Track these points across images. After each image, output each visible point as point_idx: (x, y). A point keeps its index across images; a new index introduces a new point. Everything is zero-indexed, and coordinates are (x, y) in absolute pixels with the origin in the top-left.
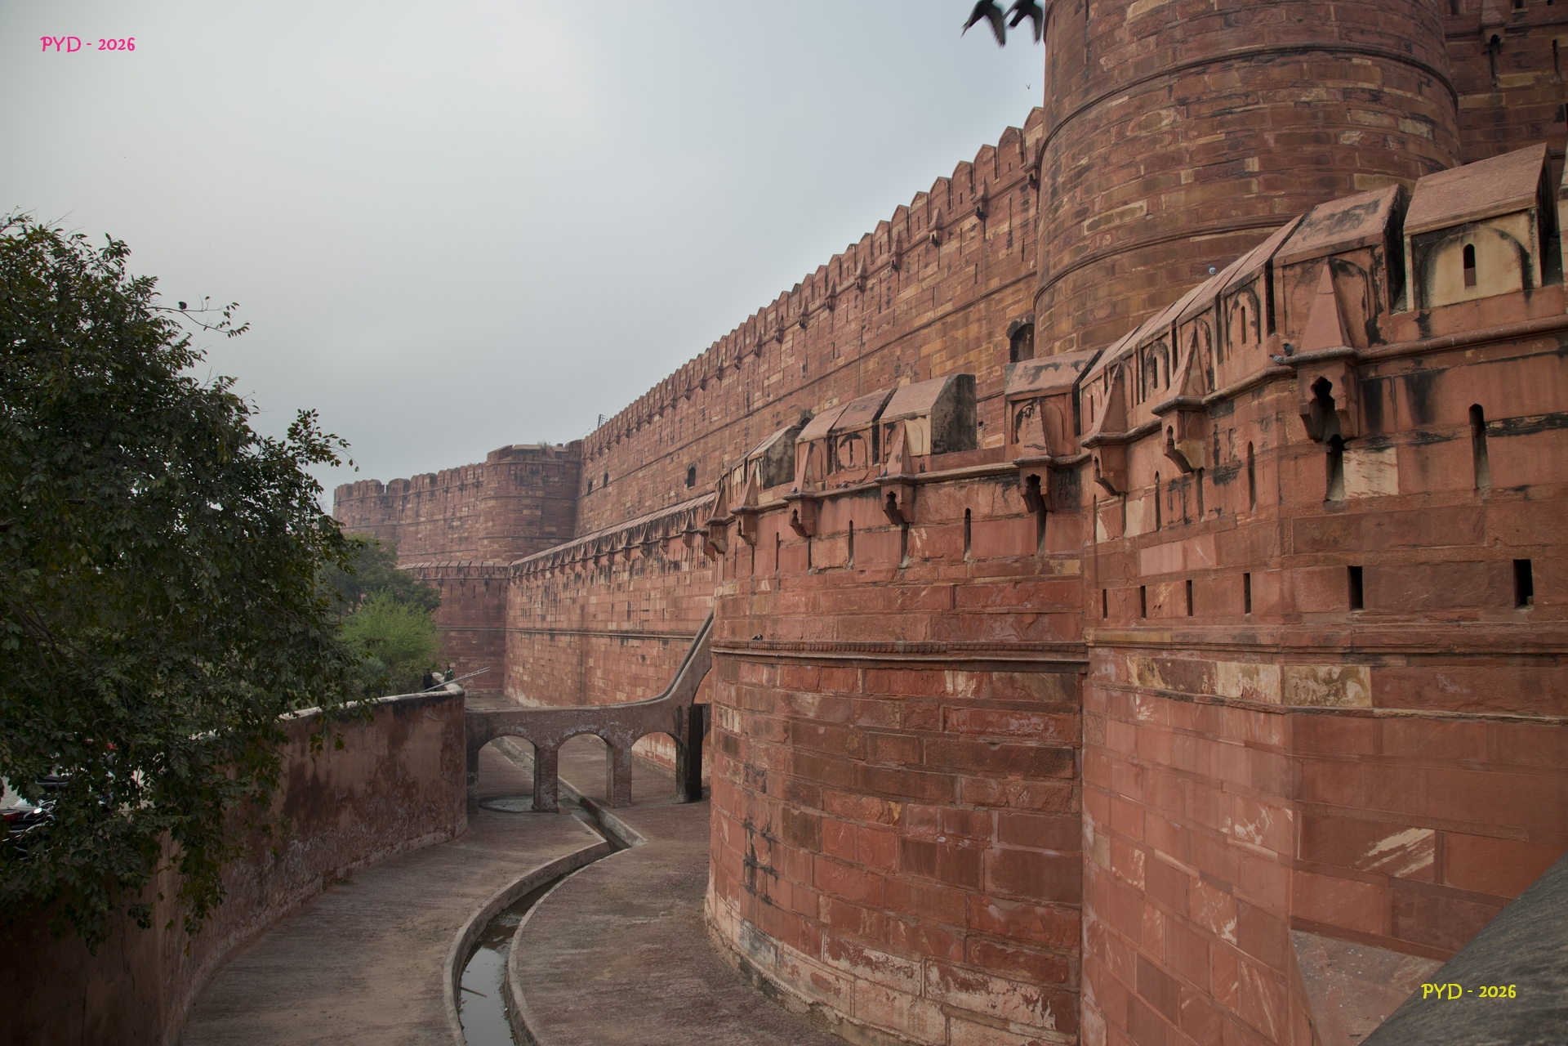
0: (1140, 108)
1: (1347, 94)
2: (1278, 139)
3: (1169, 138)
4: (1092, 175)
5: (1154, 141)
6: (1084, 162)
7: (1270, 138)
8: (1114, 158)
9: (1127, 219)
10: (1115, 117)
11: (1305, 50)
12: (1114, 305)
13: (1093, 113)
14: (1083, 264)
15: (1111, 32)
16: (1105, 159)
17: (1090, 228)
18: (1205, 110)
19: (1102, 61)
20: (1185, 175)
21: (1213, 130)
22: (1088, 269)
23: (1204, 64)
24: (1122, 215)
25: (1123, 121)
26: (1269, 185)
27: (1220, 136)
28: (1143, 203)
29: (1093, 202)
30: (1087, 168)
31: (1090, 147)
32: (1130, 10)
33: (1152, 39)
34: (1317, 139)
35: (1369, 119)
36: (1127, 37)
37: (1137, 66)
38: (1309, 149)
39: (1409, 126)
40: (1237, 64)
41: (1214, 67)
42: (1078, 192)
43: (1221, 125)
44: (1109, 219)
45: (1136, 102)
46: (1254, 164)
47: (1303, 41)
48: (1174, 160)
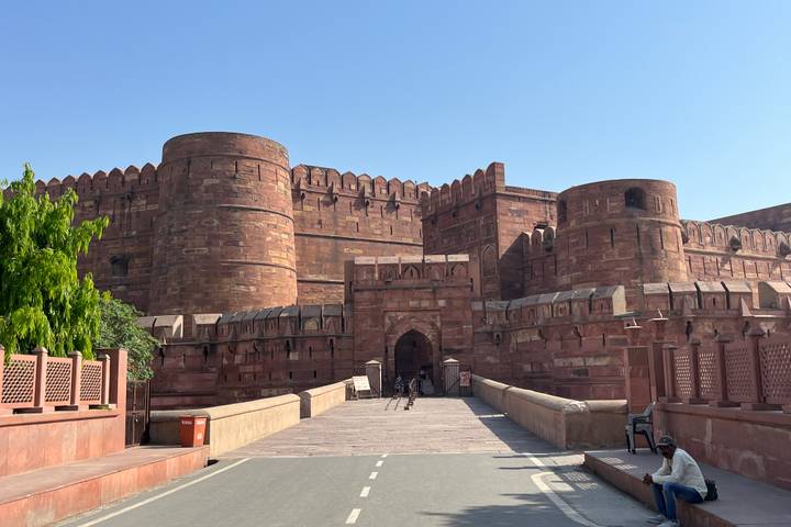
0: (208, 216)
2: (249, 237)
3: (216, 229)
4: (187, 233)
5: (211, 229)
6: (184, 228)
7: (247, 236)
8: (196, 230)
10: (198, 216)
13: (188, 212)
14: (182, 263)
15: (198, 185)
16: (193, 230)
17: (186, 252)
18: (228, 223)
19: (193, 195)
20: (221, 243)
21: (230, 230)
22: (185, 266)
23: (229, 208)
24: (198, 251)
25: (200, 219)
26: (245, 251)
27: (232, 232)
28: (206, 249)
29: (187, 243)
30: (186, 230)
31: (187, 224)
32: (205, 181)
33: (212, 194)
34: (259, 239)
35: (273, 233)
36: (203, 189)
37: (206, 202)
38: (257, 241)
40: (238, 210)
41: (232, 209)
42: (181, 237)
43: (232, 229)
44: (193, 251)
45: (205, 214)
46: (241, 243)
47: (257, 207)
48: (216, 237)
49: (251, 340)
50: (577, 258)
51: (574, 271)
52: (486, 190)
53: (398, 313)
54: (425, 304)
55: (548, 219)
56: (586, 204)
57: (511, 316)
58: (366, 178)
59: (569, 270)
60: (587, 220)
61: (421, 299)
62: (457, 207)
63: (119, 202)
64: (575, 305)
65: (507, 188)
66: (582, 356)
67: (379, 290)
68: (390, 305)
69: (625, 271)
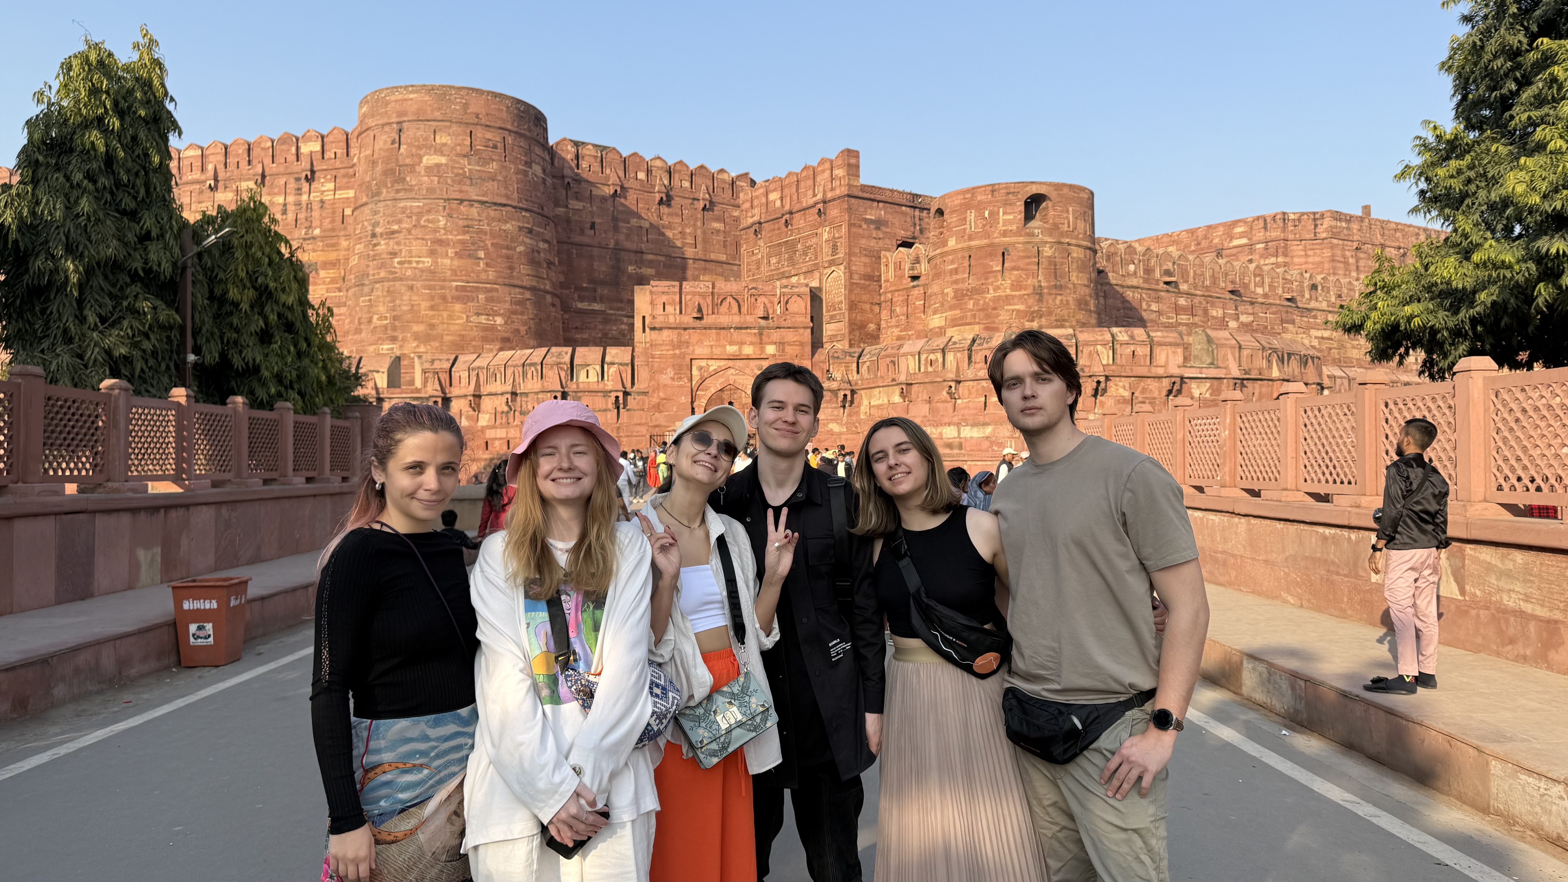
0: (429, 211)
1: (520, 229)
2: (492, 244)
3: (443, 232)
4: (401, 236)
5: (436, 231)
6: (396, 227)
7: (489, 243)
8: (413, 232)
9: (420, 266)
10: (415, 211)
11: (505, 205)
12: (413, 306)
13: (402, 204)
14: (393, 280)
15: (413, 166)
16: (409, 231)
17: (399, 263)
18: (461, 223)
19: (408, 179)
20: (451, 252)
21: (464, 233)
22: (398, 284)
23: (462, 201)
24: (418, 262)
25: (420, 214)
26: (487, 265)
27: (467, 237)
28: (429, 260)
29: (401, 251)
31: (399, 223)
32: (425, 159)
33: (436, 179)
34: (508, 248)
35: (528, 241)
36: (423, 173)
37: (428, 189)
38: (504, 251)
39: (542, 245)
40: (476, 205)
41: (466, 203)
42: (391, 242)
43: (468, 232)
44: (410, 262)
45: (426, 208)
46: (481, 254)
47: (504, 201)
48: (445, 243)
49: (502, 394)
50: (956, 291)
51: (951, 308)
52: (832, 189)
53: (710, 362)
54: (748, 350)
55: (917, 233)
56: (971, 215)
57: (864, 369)
58: (658, 163)
59: (943, 308)
60: (970, 238)
61: (742, 343)
62: (791, 213)
63: (292, 185)
64: (950, 357)
65: (864, 188)
66: (954, 424)
67: (685, 329)
68: (699, 351)
69: (1018, 311)
